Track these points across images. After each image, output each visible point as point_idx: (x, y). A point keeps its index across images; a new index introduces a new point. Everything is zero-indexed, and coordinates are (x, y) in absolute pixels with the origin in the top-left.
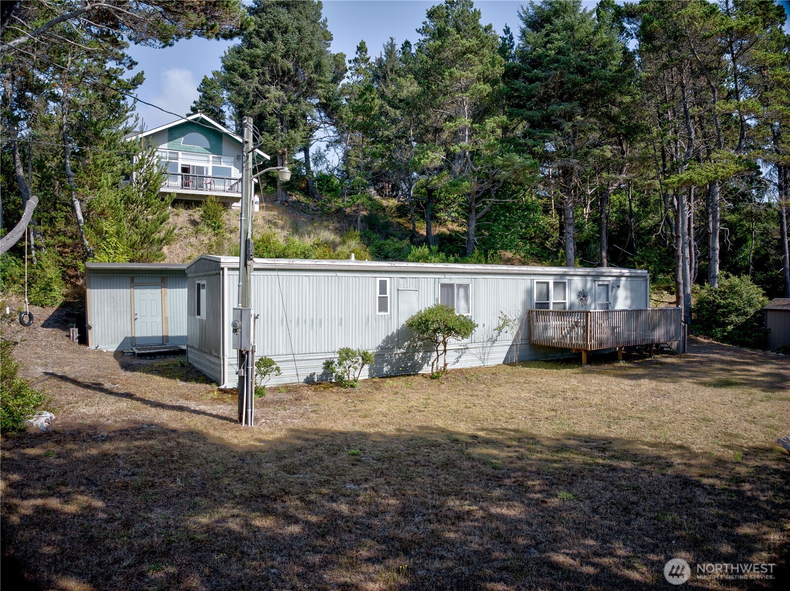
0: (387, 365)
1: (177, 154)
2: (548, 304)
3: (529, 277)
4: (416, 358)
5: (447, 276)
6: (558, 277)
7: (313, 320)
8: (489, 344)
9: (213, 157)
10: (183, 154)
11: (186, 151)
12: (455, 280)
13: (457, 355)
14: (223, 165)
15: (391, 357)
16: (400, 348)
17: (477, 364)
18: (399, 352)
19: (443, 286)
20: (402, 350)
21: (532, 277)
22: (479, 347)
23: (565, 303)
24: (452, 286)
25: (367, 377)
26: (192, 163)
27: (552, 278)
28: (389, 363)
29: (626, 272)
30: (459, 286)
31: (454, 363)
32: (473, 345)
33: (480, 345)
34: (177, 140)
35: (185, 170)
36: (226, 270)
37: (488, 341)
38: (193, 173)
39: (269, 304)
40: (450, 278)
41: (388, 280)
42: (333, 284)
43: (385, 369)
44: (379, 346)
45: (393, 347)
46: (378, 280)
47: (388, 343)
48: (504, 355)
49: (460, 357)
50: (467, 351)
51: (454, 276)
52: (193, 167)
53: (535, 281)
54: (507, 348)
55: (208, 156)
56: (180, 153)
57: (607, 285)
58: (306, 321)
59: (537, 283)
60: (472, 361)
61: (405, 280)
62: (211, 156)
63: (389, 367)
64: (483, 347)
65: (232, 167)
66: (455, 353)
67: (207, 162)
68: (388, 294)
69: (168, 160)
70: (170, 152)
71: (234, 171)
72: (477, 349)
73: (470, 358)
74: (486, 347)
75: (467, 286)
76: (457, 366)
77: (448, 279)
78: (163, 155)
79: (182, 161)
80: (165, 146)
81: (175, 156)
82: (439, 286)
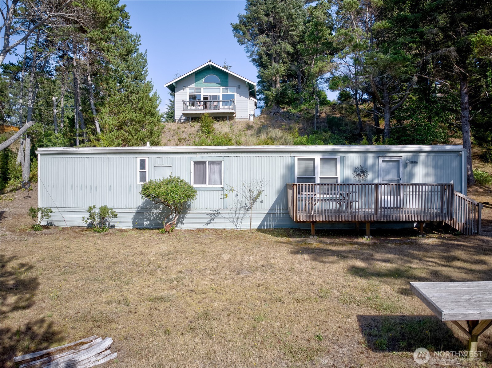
0: (147, 221)
1: (200, 89)
2: (314, 178)
3: (289, 155)
5: (199, 155)
6: (326, 154)
7: (91, 186)
8: (243, 211)
9: (223, 89)
10: (204, 89)
11: (206, 87)
12: (208, 158)
13: (210, 218)
14: (229, 93)
15: (149, 215)
16: (156, 209)
17: (229, 226)
18: (155, 211)
19: (196, 163)
20: (158, 211)
21: (292, 155)
22: (231, 213)
23: (337, 178)
24: (204, 163)
25: (132, 228)
26: (209, 94)
27: (320, 154)
28: (149, 219)
29: (426, 147)
30: (212, 163)
31: (207, 224)
32: (225, 211)
33: (232, 211)
34: (200, 81)
35: (206, 98)
37: (241, 209)
38: (211, 100)
39: (64, 176)
40: (202, 157)
41: (147, 159)
42: (105, 163)
43: (145, 224)
44: (139, 206)
45: (151, 208)
46: (139, 159)
47: (146, 205)
48: (260, 221)
49: (213, 219)
50: (220, 215)
51: (205, 156)
52: (210, 96)
53: (296, 158)
54: (263, 216)
55: (219, 89)
56: (202, 88)
57: (398, 161)
58: (86, 187)
59: (299, 159)
60: (225, 223)
61: (161, 159)
62: (221, 88)
63: (148, 222)
64: (236, 213)
65: (235, 94)
66: (207, 216)
67: (219, 92)
68: (147, 169)
69: (195, 94)
70: (196, 89)
71: (236, 96)
72: (230, 215)
73: (223, 221)
74: (239, 213)
75: (220, 163)
76: (210, 226)
77: (200, 158)
78: (192, 91)
79: (204, 93)
80: (193, 85)
81: (199, 91)
82: (192, 163)
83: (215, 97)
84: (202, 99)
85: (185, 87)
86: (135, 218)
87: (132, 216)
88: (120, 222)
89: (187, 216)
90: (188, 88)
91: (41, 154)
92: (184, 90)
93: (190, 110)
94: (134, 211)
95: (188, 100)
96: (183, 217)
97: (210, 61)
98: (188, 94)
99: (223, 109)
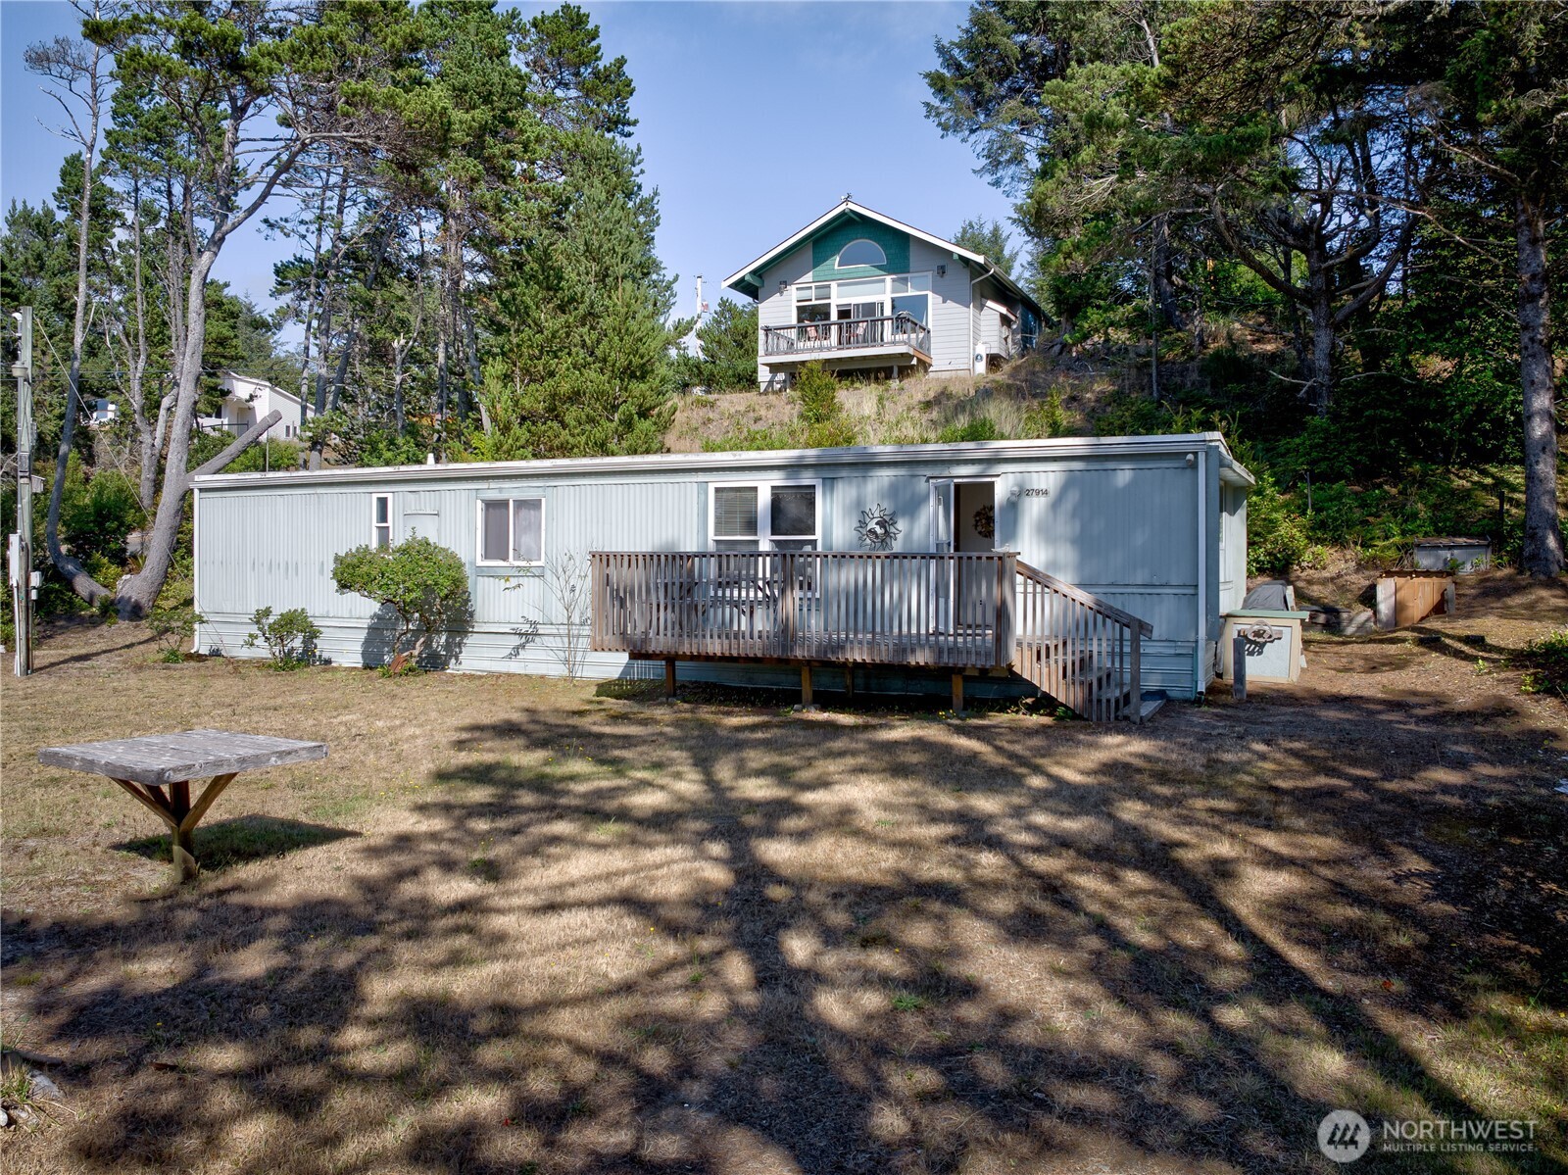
0: (389, 652)
1: (829, 286)
2: (756, 543)
3: (693, 478)
4: (435, 645)
5: (493, 484)
6: (788, 473)
7: (287, 563)
8: (585, 630)
9: (894, 280)
10: (839, 285)
11: (845, 281)
12: (511, 492)
14: (911, 292)
15: (393, 637)
17: (557, 670)
19: (488, 505)
22: (560, 636)
24: (504, 504)
25: (359, 665)
26: (855, 300)
27: (767, 476)
30: (521, 504)
32: (549, 629)
33: (564, 629)
34: (828, 261)
35: (844, 314)
36: (196, 492)
37: (582, 624)
40: (500, 490)
41: (390, 496)
42: (312, 507)
43: (387, 658)
44: (375, 615)
45: (397, 620)
46: (375, 497)
47: (388, 611)
49: (523, 646)
50: (537, 639)
51: (507, 484)
52: (858, 305)
53: (712, 486)
55: (883, 281)
56: (834, 285)
58: (279, 564)
60: (547, 662)
61: (418, 494)
62: (889, 279)
65: (930, 295)
66: (509, 642)
67: (882, 292)
68: (390, 523)
69: (814, 302)
70: (817, 288)
71: (933, 300)
72: (558, 639)
73: (541, 655)
74: (579, 636)
75: (535, 505)
76: (514, 667)
77: (494, 491)
78: (805, 294)
79: (839, 297)
80: (809, 277)
81: (824, 291)
82: (480, 505)
83: (869, 309)
84: (834, 316)
85: (785, 283)
86: (367, 643)
87: (363, 635)
88: (340, 651)
89: (470, 640)
90: (794, 287)
91: (201, 490)
92: (781, 293)
93: (803, 351)
94: (366, 623)
95: (794, 321)
96: (459, 645)
97: (847, 200)
98: (795, 304)
99: (892, 343)
